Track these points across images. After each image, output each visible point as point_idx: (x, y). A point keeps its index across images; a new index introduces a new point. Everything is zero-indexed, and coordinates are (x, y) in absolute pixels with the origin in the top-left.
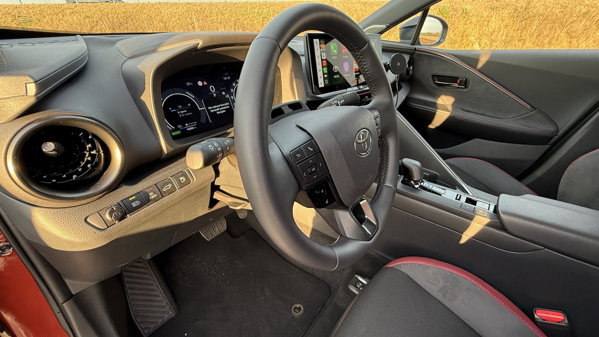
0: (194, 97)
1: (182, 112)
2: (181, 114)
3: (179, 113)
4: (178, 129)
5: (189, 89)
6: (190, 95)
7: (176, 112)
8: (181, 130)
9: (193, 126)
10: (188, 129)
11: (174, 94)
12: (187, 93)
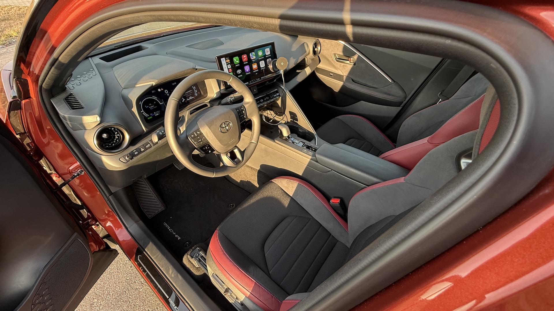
0: (157, 98)
1: (151, 107)
2: (151, 108)
3: (150, 107)
4: (150, 116)
5: (154, 94)
6: (156, 97)
7: (148, 107)
8: (152, 116)
9: (158, 113)
10: (156, 115)
11: (146, 99)
12: (153, 96)
